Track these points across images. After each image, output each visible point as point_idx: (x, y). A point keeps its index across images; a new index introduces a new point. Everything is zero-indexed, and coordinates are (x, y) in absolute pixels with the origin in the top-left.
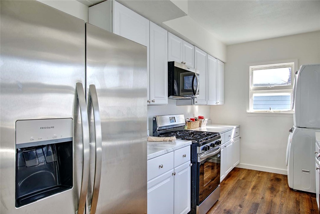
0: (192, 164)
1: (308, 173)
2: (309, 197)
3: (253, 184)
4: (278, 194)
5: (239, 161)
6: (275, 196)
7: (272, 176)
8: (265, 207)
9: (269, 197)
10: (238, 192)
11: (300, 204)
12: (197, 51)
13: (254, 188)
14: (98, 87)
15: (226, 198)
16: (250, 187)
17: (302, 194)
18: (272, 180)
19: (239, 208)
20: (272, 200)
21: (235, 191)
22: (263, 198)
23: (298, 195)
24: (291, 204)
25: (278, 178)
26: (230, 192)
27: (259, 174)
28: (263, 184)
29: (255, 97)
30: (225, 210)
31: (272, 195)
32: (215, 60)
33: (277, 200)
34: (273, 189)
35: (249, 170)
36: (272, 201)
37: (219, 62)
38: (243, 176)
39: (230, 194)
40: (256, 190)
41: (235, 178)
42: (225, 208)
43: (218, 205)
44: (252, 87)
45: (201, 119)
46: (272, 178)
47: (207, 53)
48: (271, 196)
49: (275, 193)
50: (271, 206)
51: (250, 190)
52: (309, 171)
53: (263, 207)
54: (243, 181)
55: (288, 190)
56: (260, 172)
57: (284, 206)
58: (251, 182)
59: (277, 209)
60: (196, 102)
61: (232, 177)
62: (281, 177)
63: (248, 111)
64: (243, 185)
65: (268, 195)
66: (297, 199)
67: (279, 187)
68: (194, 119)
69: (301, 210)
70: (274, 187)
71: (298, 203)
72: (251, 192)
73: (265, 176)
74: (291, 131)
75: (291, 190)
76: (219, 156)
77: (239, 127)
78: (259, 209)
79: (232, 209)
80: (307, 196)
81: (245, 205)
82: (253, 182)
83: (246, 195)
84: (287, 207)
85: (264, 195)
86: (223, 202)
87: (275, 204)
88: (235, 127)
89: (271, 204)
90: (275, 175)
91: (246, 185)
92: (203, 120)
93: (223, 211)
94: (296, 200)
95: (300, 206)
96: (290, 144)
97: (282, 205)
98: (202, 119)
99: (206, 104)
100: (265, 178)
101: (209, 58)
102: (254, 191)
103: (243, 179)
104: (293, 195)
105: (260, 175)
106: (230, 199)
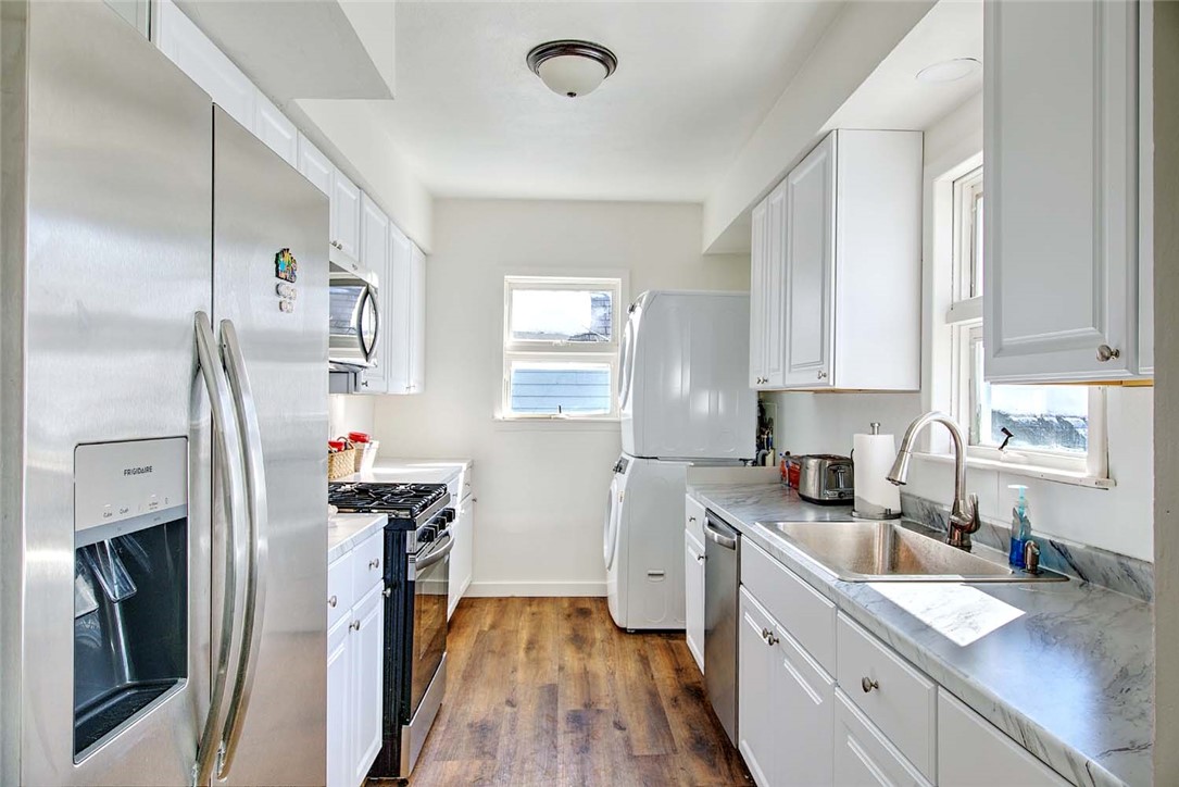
0: (389, 591)
1: (661, 578)
2: (664, 641)
3: (524, 636)
4: (594, 651)
5: (469, 575)
6: (590, 655)
7: (566, 605)
8: (573, 689)
9: (576, 663)
10: (490, 666)
11: (651, 663)
12: (369, 208)
13: (531, 645)
14: (238, 324)
15: (462, 692)
16: (517, 647)
17: (648, 639)
18: (569, 616)
19: (508, 709)
20: (585, 669)
21: (481, 666)
22: (561, 668)
23: (640, 642)
24: (632, 668)
25: (581, 609)
26: (465, 671)
27: (530, 605)
28: (550, 631)
29: (517, 372)
30: (471, 725)
31: (581, 656)
32: (406, 244)
33: (598, 665)
34: (579, 641)
35: (500, 599)
36: (586, 672)
37: (415, 251)
38: (488, 620)
39: (468, 677)
40: (538, 652)
41: (469, 630)
42: (469, 719)
43: (445, 717)
44: (509, 341)
45: (359, 443)
46: (567, 612)
47: (390, 219)
48: (580, 659)
49: (587, 649)
50: (588, 682)
51: (522, 654)
52: (661, 572)
53: (568, 692)
54: (494, 633)
55: (615, 636)
56: (531, 600)
57: (616, 676)
58: (517, 631)
59: (603, 687)
60: (366, 384)
61: (459, 628)
62: (587, 605)
63: (499, 416)
64: (496, 646)
65: (571, 658)
66: (642, 652)
67: (592, 630)
68: (340, 444)
69: (656, 675)
70: (580, 633)
71: (644, 660)
72: (525, 660)
73: (548, 608)
74: (619, 469)
75: (623, 631)
76: (447, 558)
77: (471, 467)
78: (560, 700)
79: (490, 718)
80: (659, 641)
81: (520, 697)
82: (524, 632)
83: (515, 670)
84: (624, 676)
85: (560, 658)
86: (458, 704)
87: (595, 676)
88: (464, 466)
89: (586, 677)
90: (574, 600)
91: (505, 644)
92: (367, 445)
93: (467, 731)
94: (640, 655)
95: (653, 669)
96: (621, 505)
97: (613, 674)
98: (364, 441)
99: (385, 390)
100: (550, 615)
101: (394, 235)
102: (534, 654)
103: (493, 627)
104: (630, 644)
105: (534, 609)
106: (474, 691)
